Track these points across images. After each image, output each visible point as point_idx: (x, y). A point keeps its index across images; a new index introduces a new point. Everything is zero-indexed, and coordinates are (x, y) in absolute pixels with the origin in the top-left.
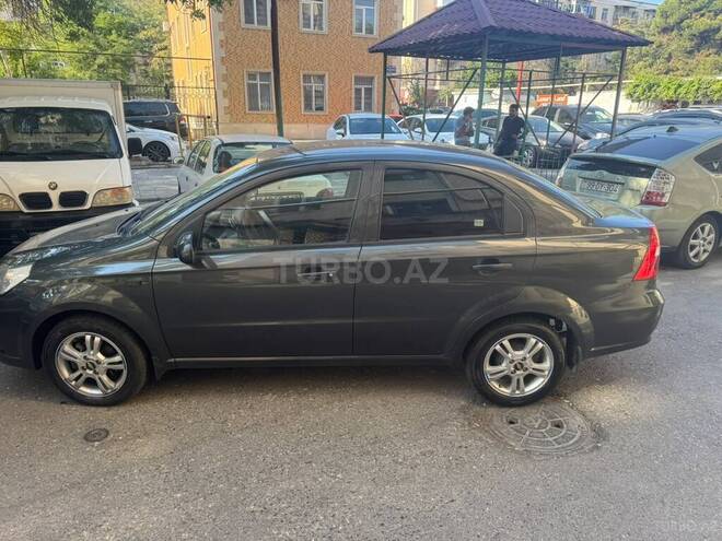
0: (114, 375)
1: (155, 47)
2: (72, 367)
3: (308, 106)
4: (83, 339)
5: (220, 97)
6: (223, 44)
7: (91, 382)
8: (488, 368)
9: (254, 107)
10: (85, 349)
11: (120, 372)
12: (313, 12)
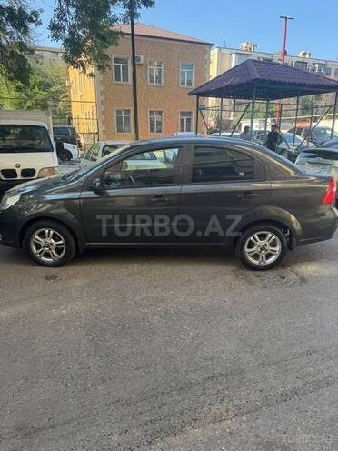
0: (59, 251)
1: (61, 96)
2: (38, 247)
3: (152, 130)
4: (44, 232)
5: (100, 124)
6: (102, 93)
7: (47, 255)
8: (247, 250)
9: (120, 130)
10: (45, 237)
11: (62, 249)
12: (155, 74)
